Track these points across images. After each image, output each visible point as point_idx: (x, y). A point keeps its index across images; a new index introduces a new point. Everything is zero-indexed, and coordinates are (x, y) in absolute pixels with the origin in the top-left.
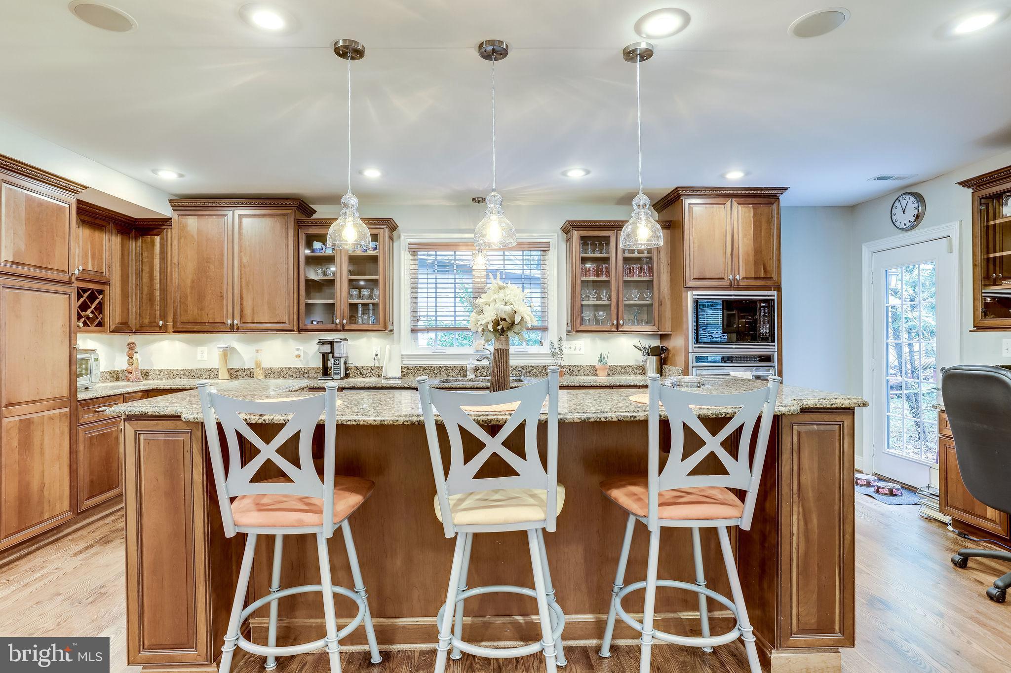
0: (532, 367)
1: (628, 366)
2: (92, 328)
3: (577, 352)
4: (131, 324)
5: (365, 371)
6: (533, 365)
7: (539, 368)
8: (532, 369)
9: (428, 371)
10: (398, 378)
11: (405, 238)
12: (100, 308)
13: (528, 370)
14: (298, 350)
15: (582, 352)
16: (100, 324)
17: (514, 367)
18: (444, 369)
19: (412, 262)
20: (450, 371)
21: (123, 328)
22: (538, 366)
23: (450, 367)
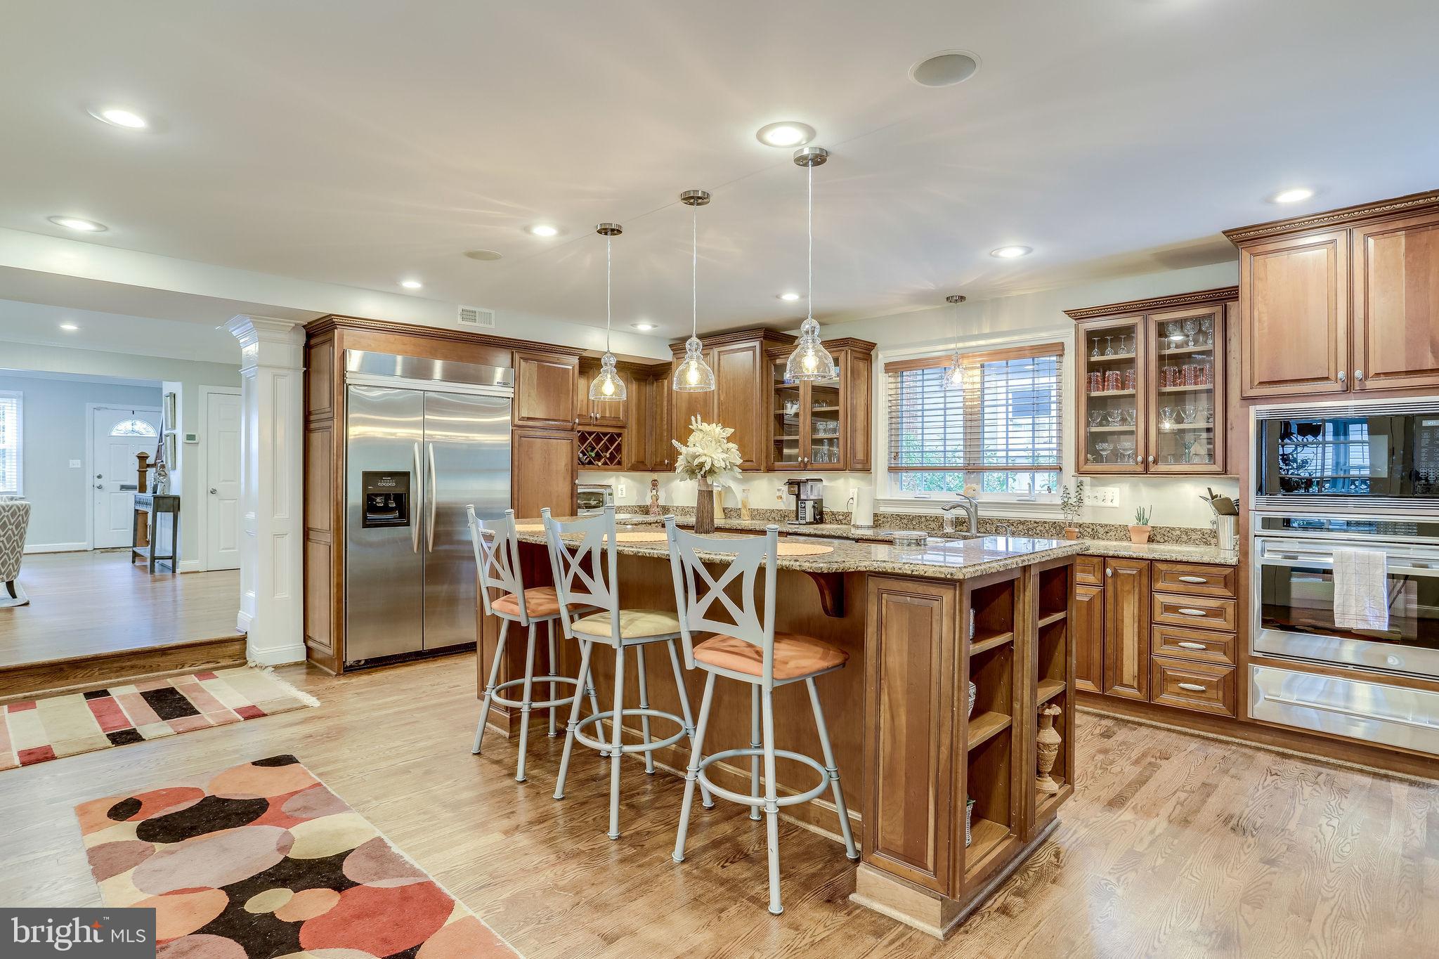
0: (1035, 522)
1: (1194, 530)
2: (612, 466)
3: (1110, 504)
4: (647, 462)
5: (841, 517)
6: (1038, 520)
7: (1047, 525)
8: (1036, 525)
9: (905, 521)
10: (869, 527)
11: (881, 358)
12: (618, 449)
13: (1030, 526)
14: (779, 490)
15: (1116, 503)
16: (619, 463)
17: (1011, 522)
18: (923, 519)
19: (893, 386)
20: (930, 522)
21: (639, 466)
22: (1045, 522)
23: (931, 517)
